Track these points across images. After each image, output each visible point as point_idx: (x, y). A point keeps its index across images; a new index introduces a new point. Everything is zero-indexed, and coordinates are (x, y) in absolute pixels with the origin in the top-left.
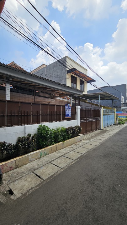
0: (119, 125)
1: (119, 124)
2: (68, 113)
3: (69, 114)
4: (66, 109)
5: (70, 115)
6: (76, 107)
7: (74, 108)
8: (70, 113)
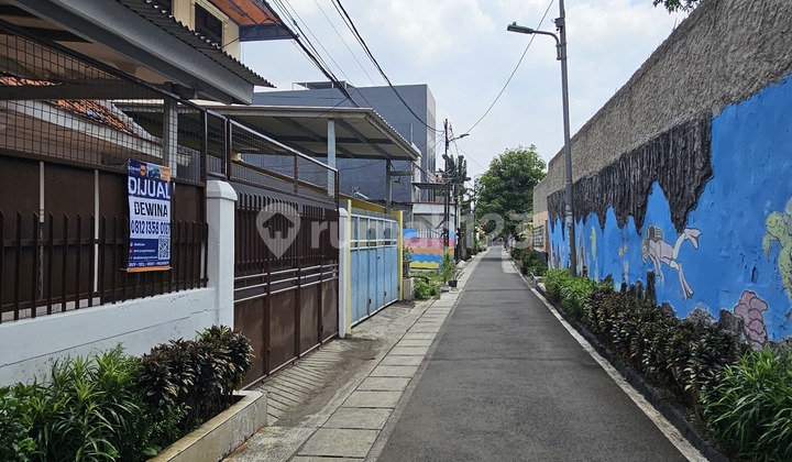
0: (419, 304)
1: (418, 296)
2: (146, 236)
3: (153, 244)
4: (132, 200)
5: (164, 253)
6: (201, 190)
7: (192, 193)
8: (164, 237)
